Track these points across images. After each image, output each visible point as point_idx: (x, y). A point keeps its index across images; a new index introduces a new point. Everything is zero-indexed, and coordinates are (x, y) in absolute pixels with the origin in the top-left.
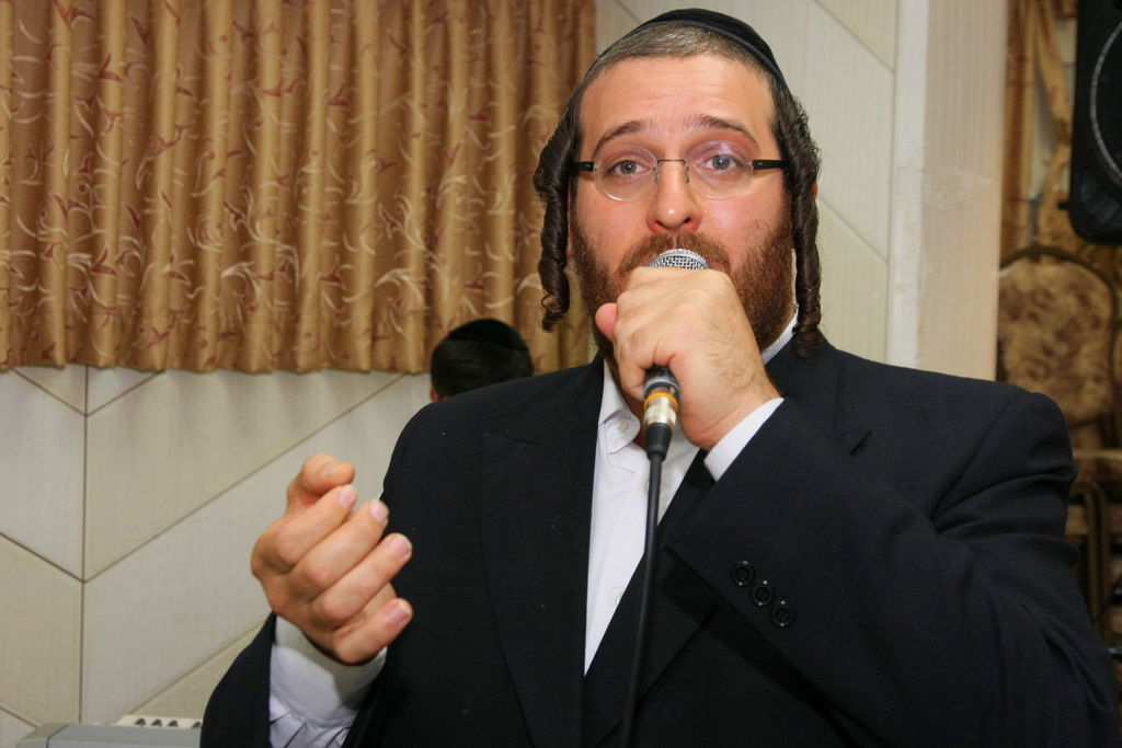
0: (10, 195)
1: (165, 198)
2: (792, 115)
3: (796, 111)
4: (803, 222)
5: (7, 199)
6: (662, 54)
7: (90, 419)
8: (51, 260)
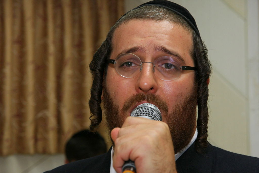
2: (201, 49)
3: (203, 47)
4: (202, 95)
6: (148, 18)
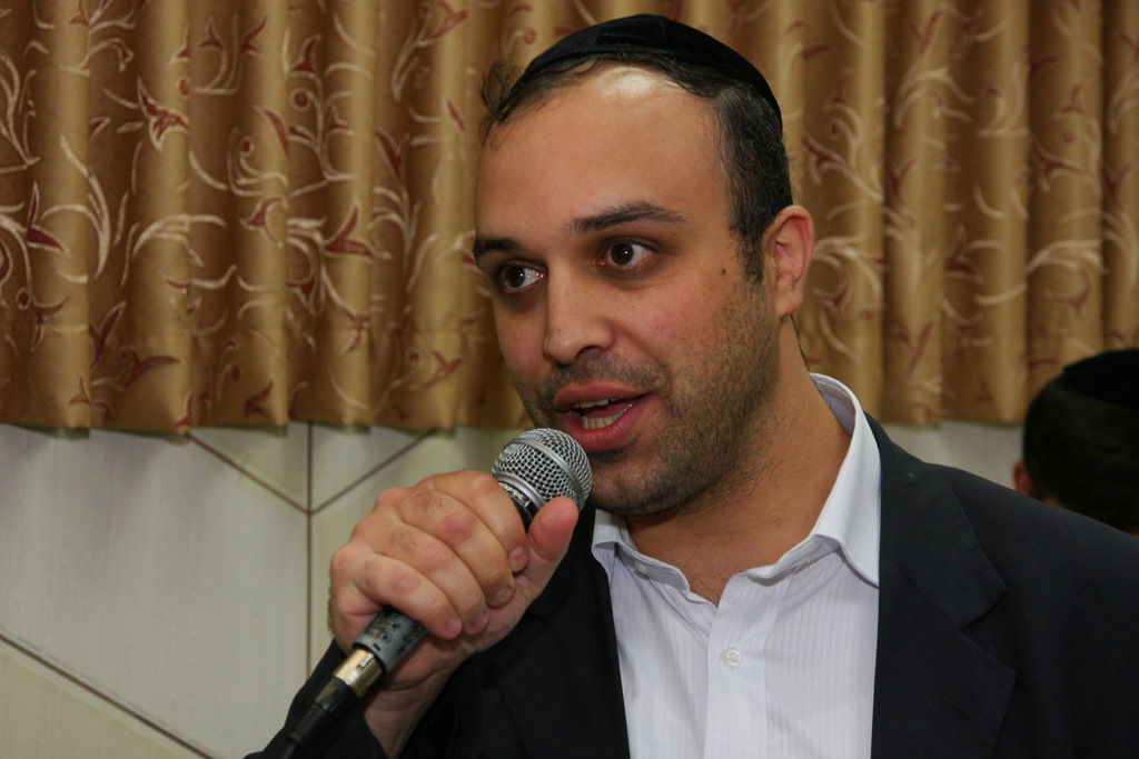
0: (188, 114)
1: (454, 114)
5: (185, 119)
7: (315, 519)
8: (262, 231)
